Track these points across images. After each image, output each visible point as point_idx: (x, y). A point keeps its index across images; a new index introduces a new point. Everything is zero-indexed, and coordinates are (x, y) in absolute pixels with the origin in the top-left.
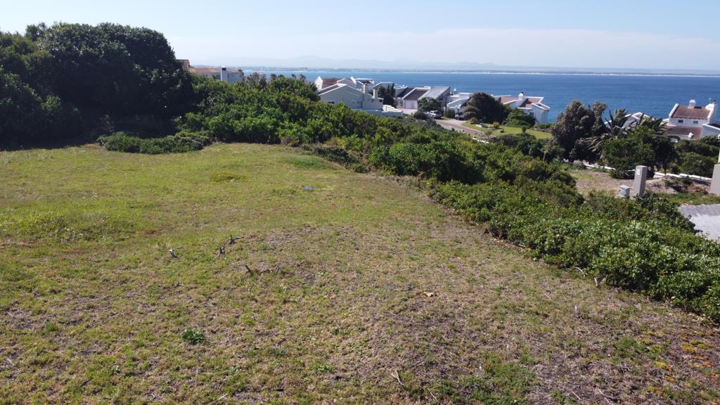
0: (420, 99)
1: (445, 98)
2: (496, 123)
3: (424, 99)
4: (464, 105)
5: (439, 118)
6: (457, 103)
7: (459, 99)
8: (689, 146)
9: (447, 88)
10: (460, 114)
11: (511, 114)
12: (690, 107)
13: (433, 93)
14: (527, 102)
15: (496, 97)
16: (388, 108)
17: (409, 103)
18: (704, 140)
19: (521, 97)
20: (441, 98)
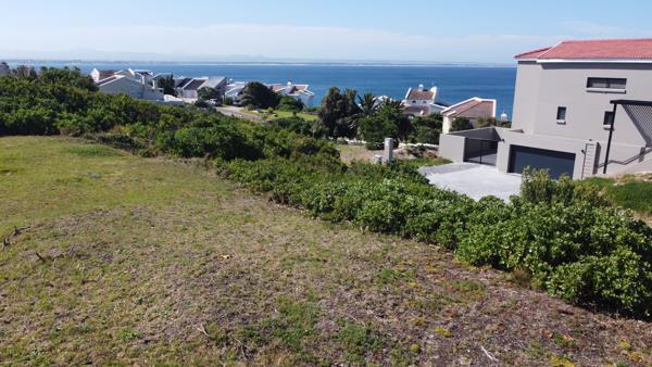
0: (199, 88)
1: (222, 87)
2: (271, 109)
3: (203, 88)
4: (241, 93)
5: (220, 106)
6: (234, 91)
7: (235, 88)
8: (421, 121)
9: (223, 78)
10: (238, 101)
11: (283, 100)
12: (420, 90)
13: (211, 83)
14: (294, 89)
15: (269, 86)
16: (168, 98)
17: (189, 92)
18: (431, 116)
19: (289, 86)
20: (219, 87)
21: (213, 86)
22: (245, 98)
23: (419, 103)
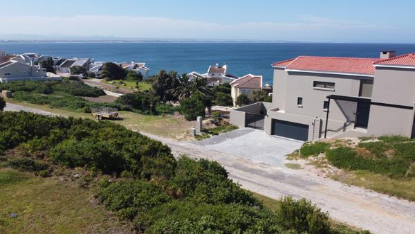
0: (71, 66)
2: (121, 80)
3: (74, 67)
4: (100, 69)
6: (95, 69)
7: (96, 66)
10: (98, 75)
11: (129, 74)
12: (216, 67)
13: (80, 63)
14: (136, 66)
15: (119, 64)
16: (50, 75)
17: (64, 69)
19: (133, 64)
20: (85, 65)
21: (81, 65)
22: (103, 73)
23: (216, 75)
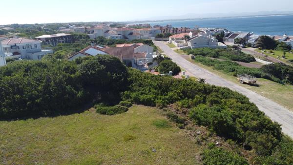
1: (247, 37)
2: (271, 50)
3: (237, 38)
4: (256, 41)
5: (244, 47)
6: (253, 40)
10: (254, 45)
11: (279, 45)
14: (288, 38)
15: (272, 37)
16: (220, 44)
17: (230, 40)
19: (284, 36)
21: (242, 37)
22: (258, 44)
